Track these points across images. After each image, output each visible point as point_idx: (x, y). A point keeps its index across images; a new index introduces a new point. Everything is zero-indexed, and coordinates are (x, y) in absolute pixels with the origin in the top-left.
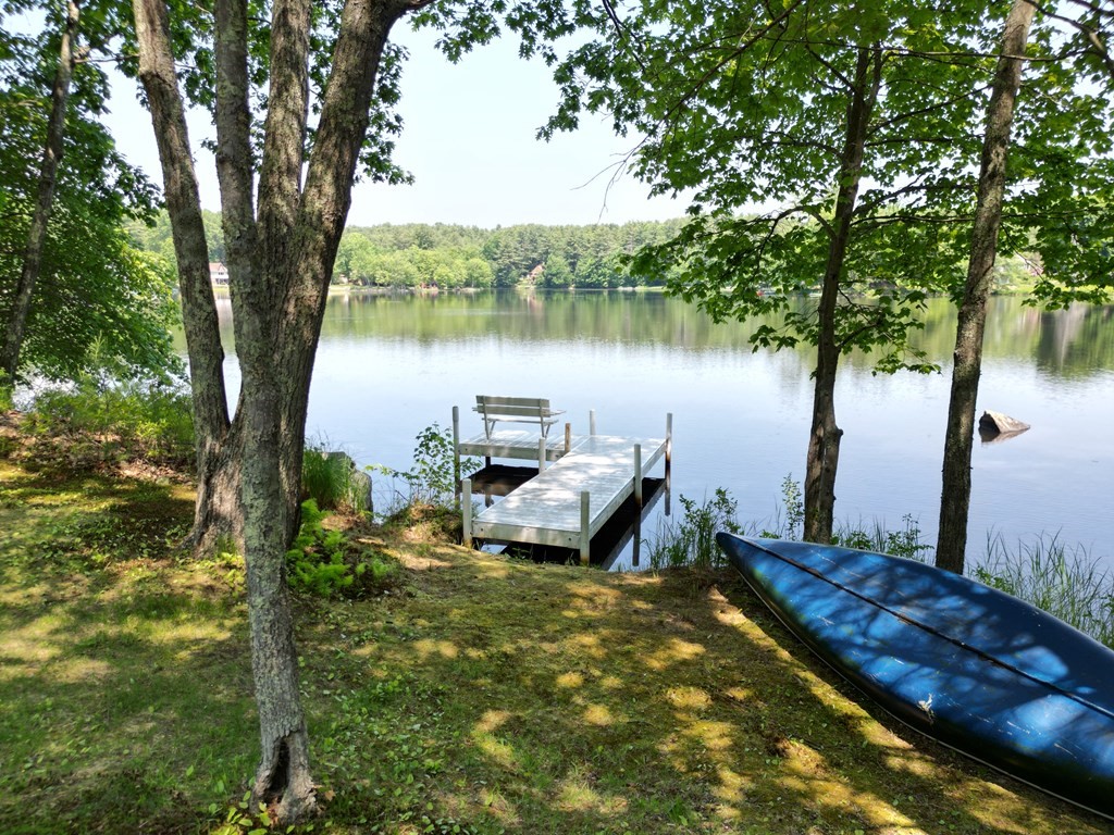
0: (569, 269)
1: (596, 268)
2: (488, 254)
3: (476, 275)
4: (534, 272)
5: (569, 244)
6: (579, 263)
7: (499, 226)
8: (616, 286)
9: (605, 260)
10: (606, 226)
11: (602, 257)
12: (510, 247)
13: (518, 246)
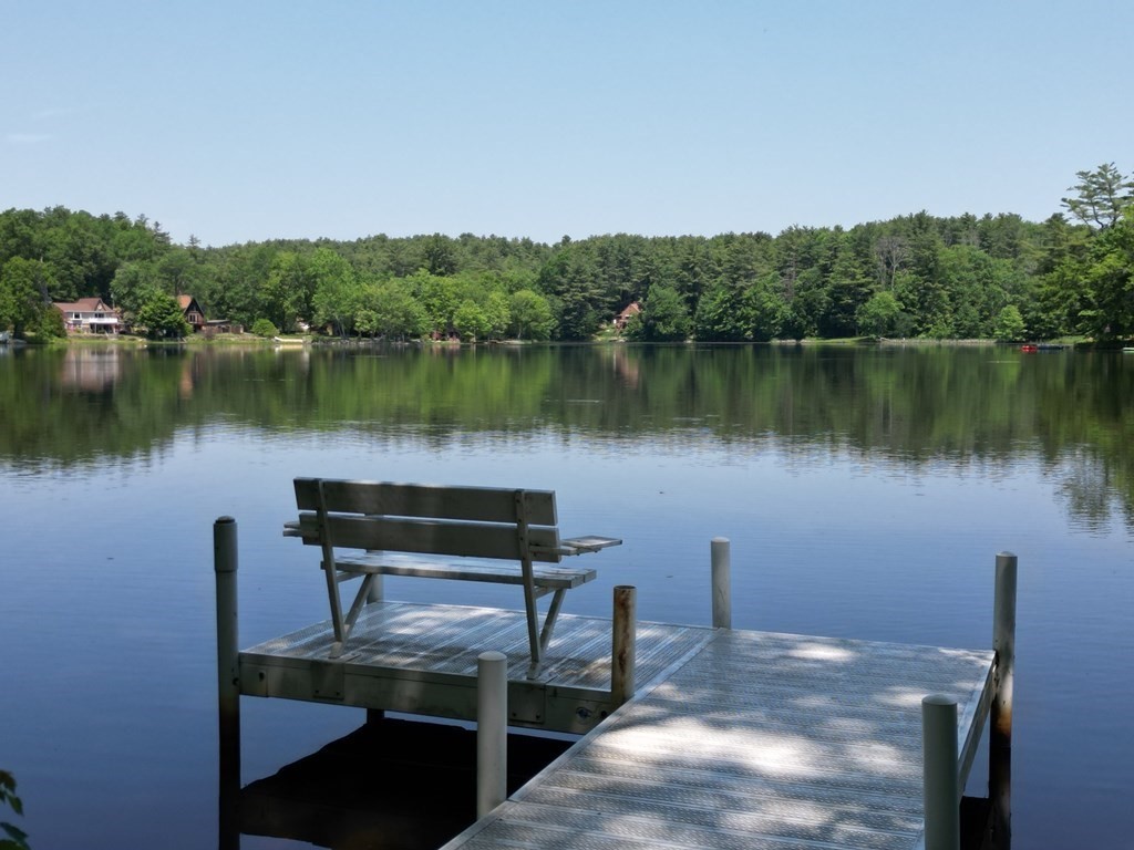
0: (684, 308)
1: (732, 307)
2: (547, 284)
3: (524, 319)
4: (626, 314)
5: (685, 267)
6: (702, 299)
7: (567, 239)
8: (768, 337)
9: (747, 293)
10: (750, 235)
11: (742, 288)
12: (584, 272)
13: (599, 270)
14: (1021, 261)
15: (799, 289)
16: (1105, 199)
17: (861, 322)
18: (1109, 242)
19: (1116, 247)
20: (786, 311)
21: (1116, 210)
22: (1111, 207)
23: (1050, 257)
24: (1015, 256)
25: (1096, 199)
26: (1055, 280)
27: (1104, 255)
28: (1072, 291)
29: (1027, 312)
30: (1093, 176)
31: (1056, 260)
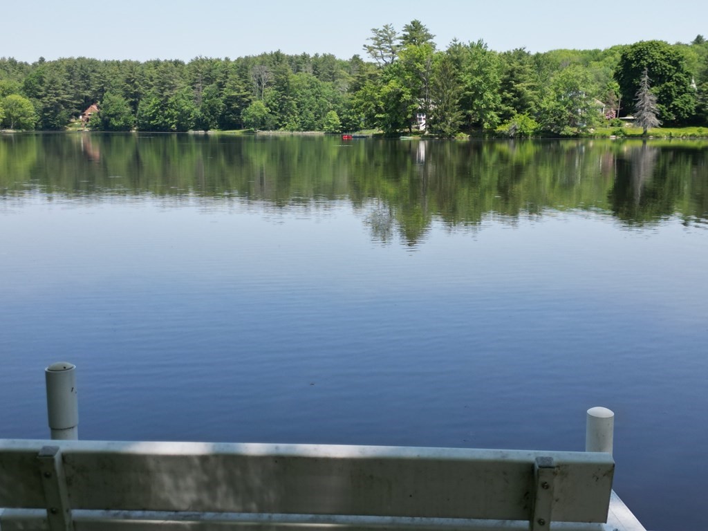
0: (129, 109)
1: (162, 108)
2: (30, 90)
3: (15, 114)
4: (88, 112)
5: (128, 81)
6: (141, 103)
7: (42, 60)
8: (186, 129)
9: (171, 100)
10: (170, 62)
11: (167, 96)
12: (56, 82)
13: (67, 82)
14: (337, 83)
15: (204, 98)
16: (387, 46)
17: (244, 120)
18: (391, 73)
19: (395, 76)
20: (197, 112)
21: (393, 53)
22: (390, 51)
23: (358, 81)
24: (334, 81)
25: (382, 46)
26: (361, 95)
27: (388, 81)
28: (371, 102)
29: (342, 115)
30: (380, 32)
31: (360, 83)
